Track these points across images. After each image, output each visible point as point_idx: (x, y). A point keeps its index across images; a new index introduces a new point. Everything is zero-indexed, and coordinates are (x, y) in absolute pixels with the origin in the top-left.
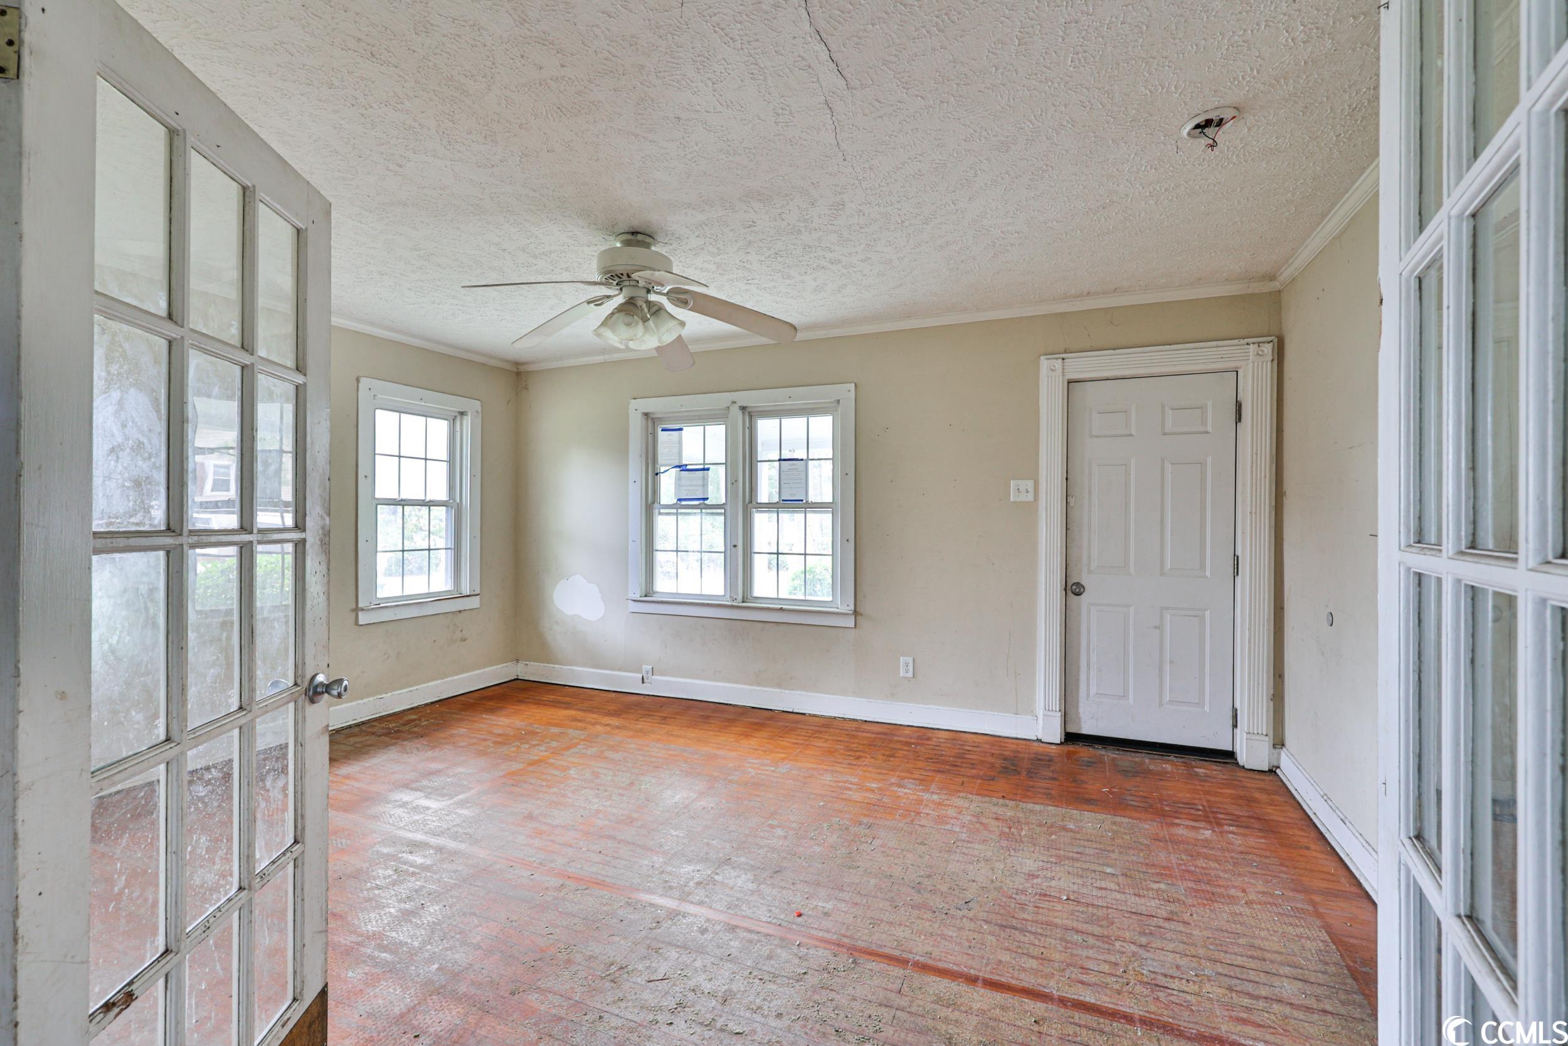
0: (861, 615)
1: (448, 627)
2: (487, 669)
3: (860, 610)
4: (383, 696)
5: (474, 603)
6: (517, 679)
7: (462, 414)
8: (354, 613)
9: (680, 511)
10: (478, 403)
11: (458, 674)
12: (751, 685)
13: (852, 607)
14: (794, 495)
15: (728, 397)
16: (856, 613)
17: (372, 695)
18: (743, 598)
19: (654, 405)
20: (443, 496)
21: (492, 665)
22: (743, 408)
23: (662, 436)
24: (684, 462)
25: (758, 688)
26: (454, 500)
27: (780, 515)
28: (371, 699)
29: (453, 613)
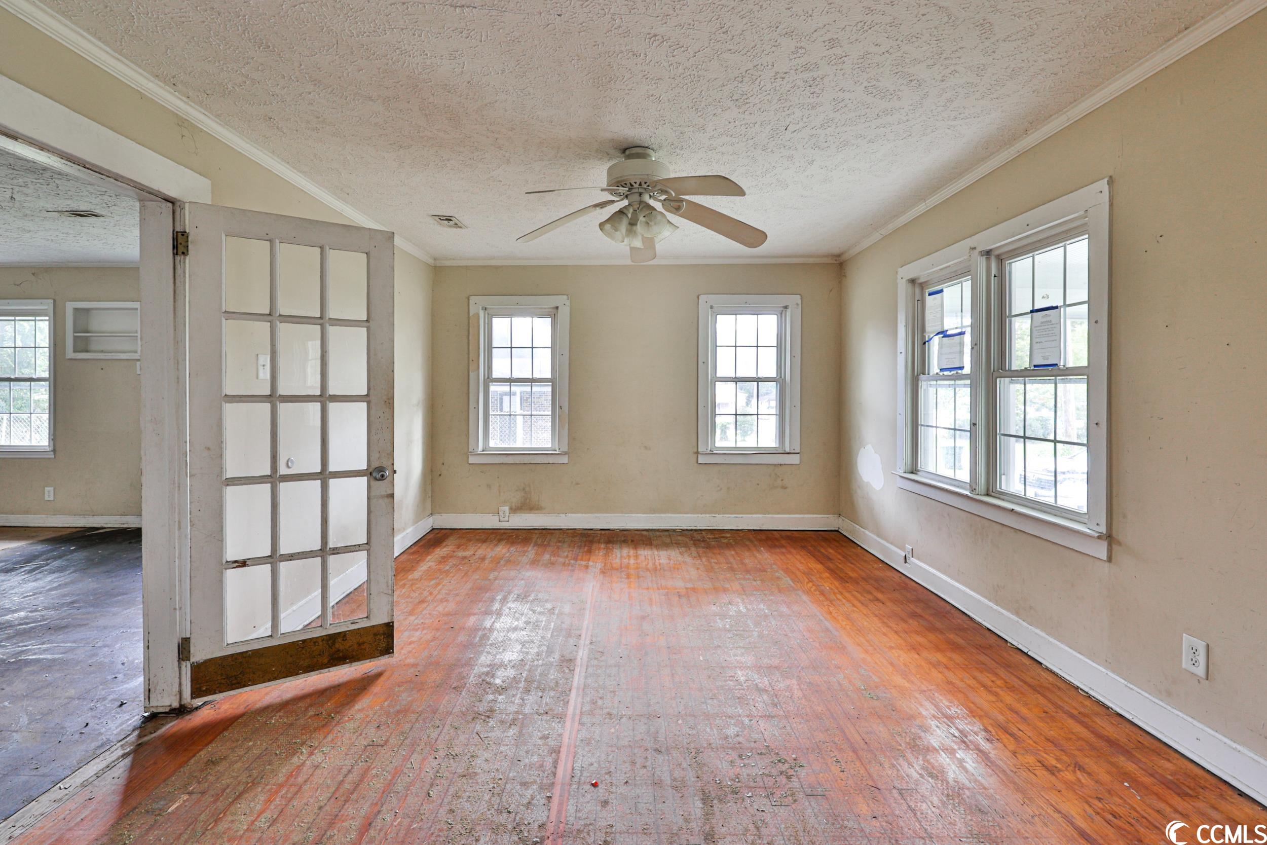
0: (1119, 543)
1: (770, 476)
2: (806, 516)
3: (1117, 534)
4: (717, 515)
5: (795, 459)
6: (838, 531)
7: (786, 307)
8: (696, 456)
9: (939, 382)
10: (799, 297)
11: (779, 513)
12: (990, 600)
13: (1103, 529)
14: (1047, 358)
15: (969, 242)
16: (1109, 538)
17: (709, 513)
18: (988, 489)
19: (918, 269)
20: (773, 374)
21: (813, 514)
22: (988, 253)
23: (930, 300)
24: (945, 328)
25: (995, 607)
26: (781, 377)
27: (1028, 386)
28: (708, 515)
29: (775, 465)
